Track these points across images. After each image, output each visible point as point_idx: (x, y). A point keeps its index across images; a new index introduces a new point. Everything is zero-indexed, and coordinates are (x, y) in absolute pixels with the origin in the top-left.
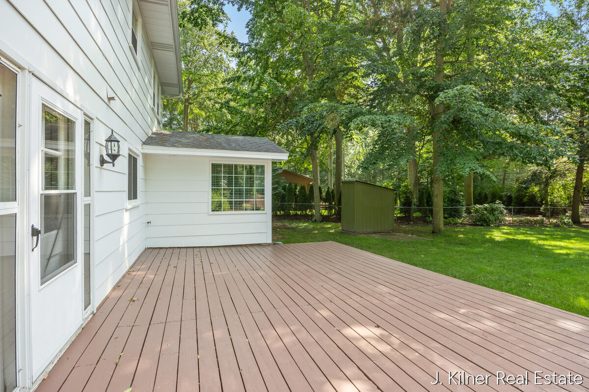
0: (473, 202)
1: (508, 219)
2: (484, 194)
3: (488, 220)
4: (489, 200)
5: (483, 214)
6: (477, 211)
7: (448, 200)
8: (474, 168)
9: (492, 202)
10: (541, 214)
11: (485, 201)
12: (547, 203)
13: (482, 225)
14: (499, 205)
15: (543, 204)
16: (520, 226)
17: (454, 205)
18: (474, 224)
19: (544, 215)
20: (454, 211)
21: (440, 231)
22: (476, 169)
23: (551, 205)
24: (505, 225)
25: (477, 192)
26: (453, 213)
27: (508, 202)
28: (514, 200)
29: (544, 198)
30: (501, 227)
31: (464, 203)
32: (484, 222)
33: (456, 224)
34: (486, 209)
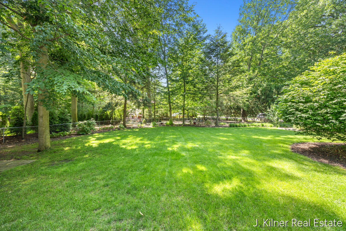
0: (77, 120)
1: (97, 128)
2: (83, 115)
3: (86, 131)
4: (87, 118)
5: (84, 128)
6: (79, 125)
7: (59, 120)
8: (73, 87)
9: (88, 119)
10: (110, 124)
11: (84, 119)
12: (112, 119)
13: (83, 134)
14: (93, 121)
15: (111, 119)
16: (104, 132)
17: (63, 123)
18: (78, 134)
19: (112, 124)
20: (64, 127)
21: (46, 148)
22: (74, 88)
23: (114, 119)
24: (96, 132)
25: (80, 114)
26: (63, 128)
27: (96, 118)
28: (99, 118)
29: (111, 116)
30: (94, 134)
31: (71, 121)
32: (84, 132)
33: (65, 136)
34: (85, 124)
